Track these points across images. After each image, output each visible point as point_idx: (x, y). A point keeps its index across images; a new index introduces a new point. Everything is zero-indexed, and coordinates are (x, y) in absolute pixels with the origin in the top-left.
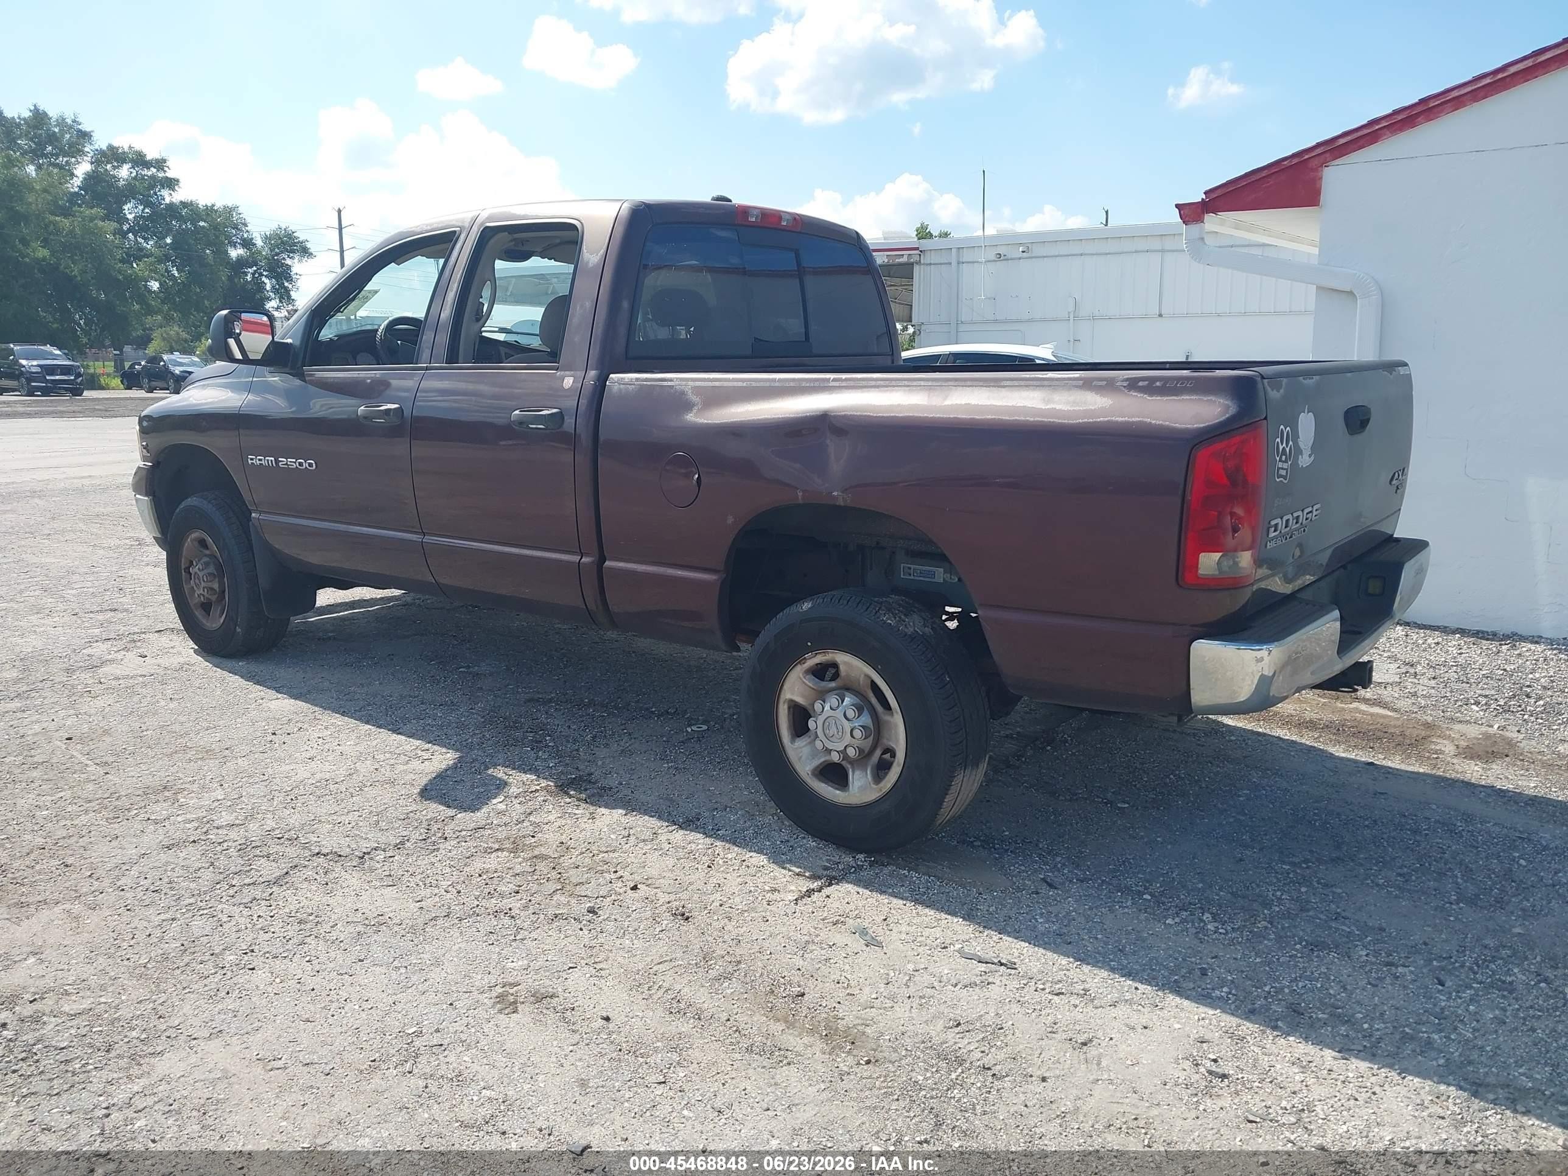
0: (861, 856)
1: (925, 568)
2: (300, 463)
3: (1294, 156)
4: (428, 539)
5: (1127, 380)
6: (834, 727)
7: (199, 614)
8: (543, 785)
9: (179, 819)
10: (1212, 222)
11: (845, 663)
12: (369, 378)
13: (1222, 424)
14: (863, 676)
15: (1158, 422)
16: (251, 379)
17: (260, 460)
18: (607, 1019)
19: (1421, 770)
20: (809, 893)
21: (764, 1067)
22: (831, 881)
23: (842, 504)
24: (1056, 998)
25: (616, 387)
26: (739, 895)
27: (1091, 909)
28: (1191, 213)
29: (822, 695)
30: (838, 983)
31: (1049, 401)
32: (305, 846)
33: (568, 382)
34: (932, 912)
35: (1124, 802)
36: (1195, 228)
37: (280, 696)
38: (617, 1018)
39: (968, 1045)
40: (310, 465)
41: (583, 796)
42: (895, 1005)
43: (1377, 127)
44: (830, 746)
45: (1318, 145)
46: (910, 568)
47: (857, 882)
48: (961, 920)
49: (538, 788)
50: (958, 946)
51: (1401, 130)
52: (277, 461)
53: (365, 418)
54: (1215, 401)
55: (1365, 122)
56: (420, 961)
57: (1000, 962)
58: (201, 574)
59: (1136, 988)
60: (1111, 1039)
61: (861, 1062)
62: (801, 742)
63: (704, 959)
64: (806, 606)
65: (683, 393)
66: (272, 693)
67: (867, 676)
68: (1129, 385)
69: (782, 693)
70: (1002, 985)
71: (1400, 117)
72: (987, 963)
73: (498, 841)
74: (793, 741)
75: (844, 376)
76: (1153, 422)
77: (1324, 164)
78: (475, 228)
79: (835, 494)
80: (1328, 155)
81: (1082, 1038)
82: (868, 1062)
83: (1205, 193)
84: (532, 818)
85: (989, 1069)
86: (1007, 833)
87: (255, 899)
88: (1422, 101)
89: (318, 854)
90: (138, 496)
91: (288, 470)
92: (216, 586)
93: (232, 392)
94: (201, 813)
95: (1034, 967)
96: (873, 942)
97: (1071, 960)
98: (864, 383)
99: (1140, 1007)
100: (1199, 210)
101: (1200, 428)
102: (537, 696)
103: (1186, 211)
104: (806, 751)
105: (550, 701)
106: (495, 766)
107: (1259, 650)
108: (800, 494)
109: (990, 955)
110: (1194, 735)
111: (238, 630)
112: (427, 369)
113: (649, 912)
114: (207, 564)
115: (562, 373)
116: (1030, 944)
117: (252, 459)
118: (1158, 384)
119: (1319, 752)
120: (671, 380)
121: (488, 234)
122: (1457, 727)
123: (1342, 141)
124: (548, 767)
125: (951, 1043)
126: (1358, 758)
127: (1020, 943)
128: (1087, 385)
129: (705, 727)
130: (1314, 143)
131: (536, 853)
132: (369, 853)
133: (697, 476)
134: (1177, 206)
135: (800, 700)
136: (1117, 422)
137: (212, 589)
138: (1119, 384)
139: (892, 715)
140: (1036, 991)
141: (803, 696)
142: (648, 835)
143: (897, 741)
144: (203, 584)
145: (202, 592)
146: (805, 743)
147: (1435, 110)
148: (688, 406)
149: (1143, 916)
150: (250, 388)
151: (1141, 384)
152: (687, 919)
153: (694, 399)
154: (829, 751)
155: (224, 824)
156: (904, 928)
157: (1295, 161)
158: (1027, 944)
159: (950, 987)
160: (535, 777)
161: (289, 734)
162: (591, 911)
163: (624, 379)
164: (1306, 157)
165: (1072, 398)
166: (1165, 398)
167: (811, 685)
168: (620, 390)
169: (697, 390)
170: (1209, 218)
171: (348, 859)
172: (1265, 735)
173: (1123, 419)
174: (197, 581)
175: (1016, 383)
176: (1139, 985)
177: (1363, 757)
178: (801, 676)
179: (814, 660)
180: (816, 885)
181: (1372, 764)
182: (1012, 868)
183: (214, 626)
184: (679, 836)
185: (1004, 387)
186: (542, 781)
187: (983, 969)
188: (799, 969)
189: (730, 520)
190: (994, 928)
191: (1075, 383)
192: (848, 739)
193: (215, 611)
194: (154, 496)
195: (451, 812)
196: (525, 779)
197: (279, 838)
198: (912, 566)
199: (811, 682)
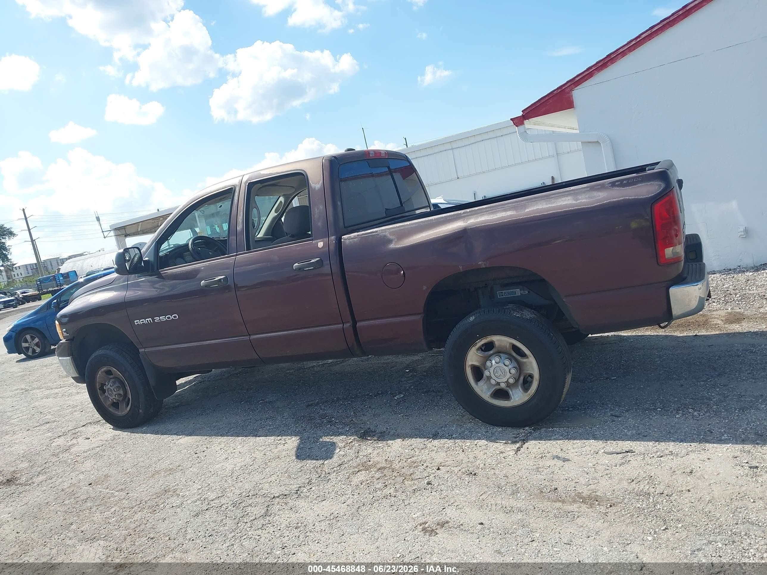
0: (526, 428)
1: (510, 291)
2: (168, 318)
3: (558, 88)
4: (253, 337)
5: (610, 183)
6: (500, 371)
7: (111, 409)
8: (352, 439)
9: (189, 502)
10: (529, 124)
11: (498, 340)
12: (202, 267)
13: (661, 192)
14: (508, 344)
15: (632, 198)
16: (126, 283)
17: (142, 321)
18: (482, 524)
19: (717, 333)
20: (518, 449)
21: (569, 521)
22: (524, 441)
23: (484, 267)
24: (661, 458)
25: (347, 241)
26: (488, 459)
27: (641, 421)
28: (518, 121)
29: (488, 358)
30: (567, 480)
31: (577, 200)
32: (264, 496)
33: (321, 244)
34: (578, 441)
35: (614, 376)
36: (521, 127)
37: (181, 437)
38: (486, 523)
39: (644, 486)
40: (175, 317)
41: (376, 438)
42: (599, 481)
43: (591, 70)
44: (498, 381)
45: (568, 82)
46: (502, 293)
47: (535, 439)
48: (593, 440)
49: (351, 440)
50: (602, 451)
51: (602, 70)
52: (153, 320)
53: (206, 286)
54: (654, 184)
55: (585, 69)
56: (371, 527)
57: (626, 451)
58: (112, 388)
59: (690, 445)
60: (700, 467)
61: (608, 507)
62: (481, 383)
63: (499, 488)
64: (472, 319)
65: (385, 236)
66: (175, 437)
67: (510, 343)
68: (611, 185)
69: (467, 361)
70: (635, 461)
71: (600, 65)
72: (621, 453)
73: (354, 467)
74: (477, 384)
75: (468, 210)
76: (630, 198)
77: (572, 90)
78: (243, 185)
79: (480, 263)
80: (572, 86)
81: (688, 470)
82: (611, 506)
83: (522, 111)
84: (361, 454)
85: (662, 493)
86: (579, 402)
87: (263, 525)
88: (608, 56)
89: (274, 497)
90: (60, 358)
91: (161, 323)
92: (121, 392)
93: (115, 291)
94: (196, 497)
95: (642, 450)
96: (565, 460)
97: (654, 442)
98: (479, 211)
99: (699, 452)
100: (522, 119)
101: (652, 196)
102: (310, 403)
103: (516, 121)
104: (485, 387)
105: (318, 403)
106: (321, 437)
107: (697, 285)
108: (461, 267)
109: (619, 450)
110: (615, 343)
111: (141, 411)
112: (236, 255)
113: (455, 477)
114: (114, 383)
115: (316, 241)
116: (630, 441)
117: (137, 322)
118: (625, 182)
119: (671, 337)
120: (376, 232)
121: (251, 186)
122: (715, 313)
123: (577, 79)
124: (347, 431)
125: (637, 488)
126: (688, 335)
127: (626, 442)
128: (592, 189)
129: (402, 396)
130: (565, 82)
131: (379, 467)
132: (298, 490)
133: (403, 272)
134: (511, 119)
135: (476, 363)
136: (613, 201)
137: (119, 394)
138: (607, 185)
139: (528, 358)
140: (650, 458)
141: (478, 361)
142: (422, 446)
143: (533, 369)
144: (114, 393)
145: (114, 397)
146: (483, 383)
147: (614, 59)
148: (390, 241)
149: (665, 417)
150: (126, 288)
151: (617, 183)
152: (475, 474)
153: (391, 237)
154: (498, 384)
155: (214, 498)
156: (573, 451)
157: (559, 90)
158: (630, 442)
159: (614, 467)
160: (345, 437)
161: (204, 451)
162: (429, 483)
163: (351, 236)
164: (564, 88)
165: (587, 196)
166: (630, 187)
167: (481, 355)
168: (350, 242)
169: (392, 233)
170: (526, 122)
171: (291, 495)
172: (643, 336)
173: (615, 200)
174: (110, 392)
175: (557, 195)
176: (691, 444)
177: (691, 334)
178: (475, 352)
179: (481, 343)
180: (518, 445)
181: (696, 335)
182: (594, 414)
183: (123, 413)
184: (436, 442)
185: (552, 198)
186: (350, 437)
187: (621, 456)
188: (545, 480)
189: (425, 288)
190: (610, 439)
191: (586, 189)
192: (508, 375)
193: (122, 406)
194: (73, 355)
195: (321, 462)
196: (341, 438)
197: (248, 496)
198: (503, 292)
199: (480, 354)
